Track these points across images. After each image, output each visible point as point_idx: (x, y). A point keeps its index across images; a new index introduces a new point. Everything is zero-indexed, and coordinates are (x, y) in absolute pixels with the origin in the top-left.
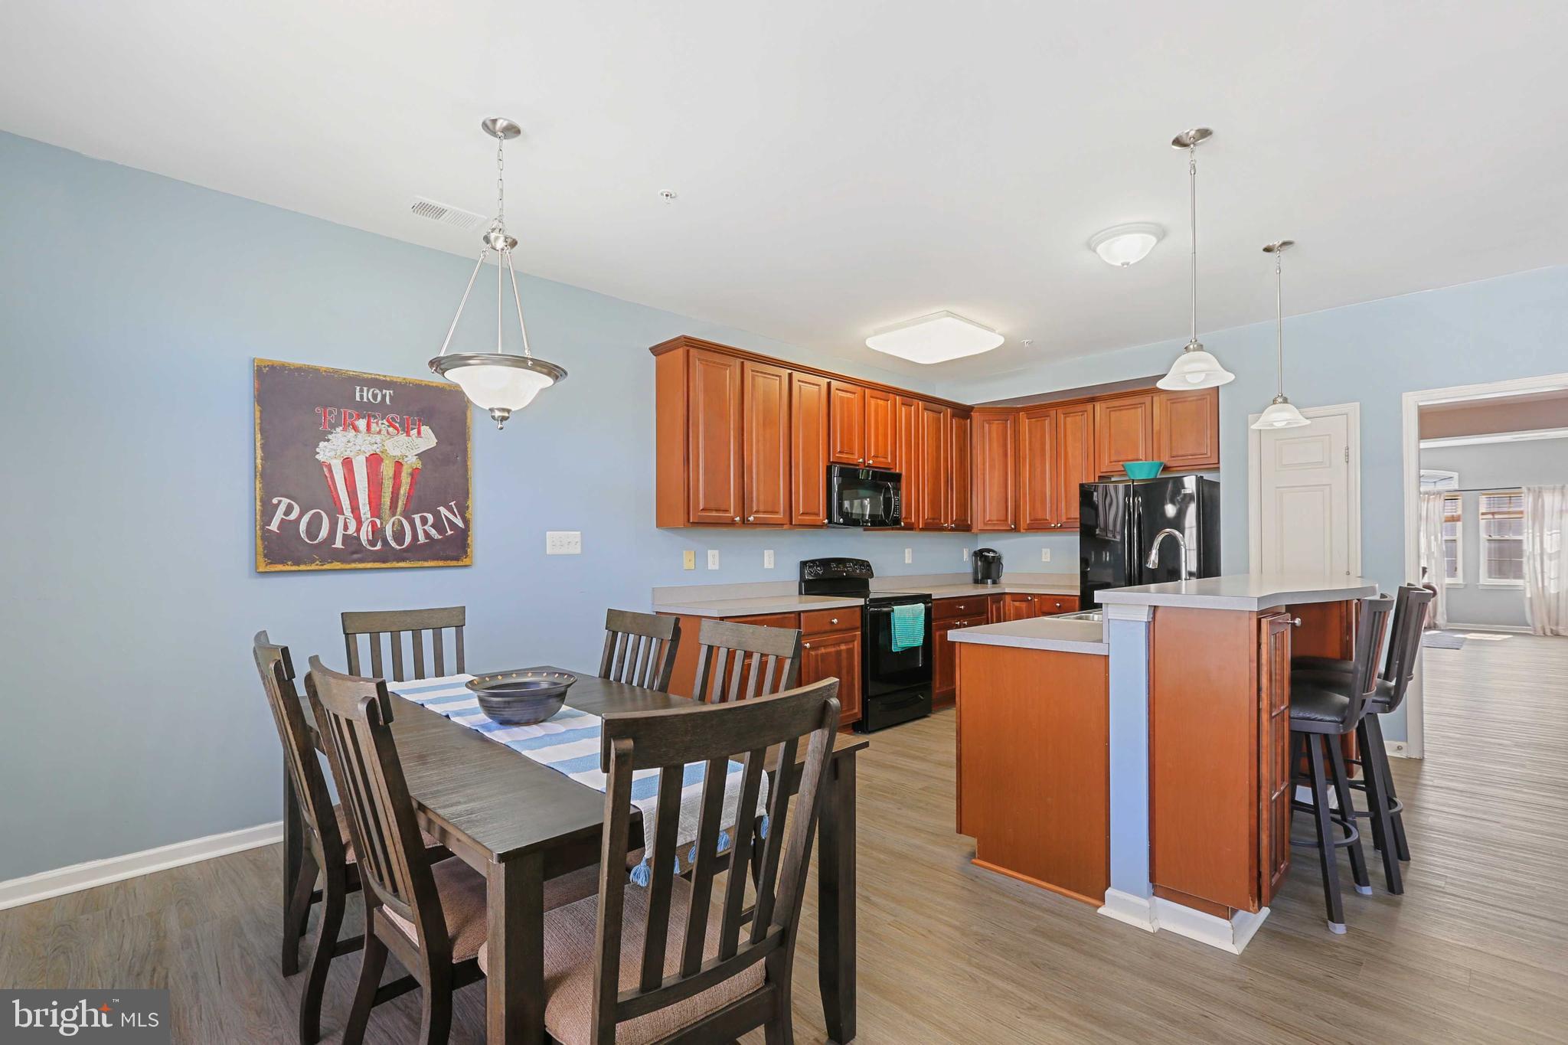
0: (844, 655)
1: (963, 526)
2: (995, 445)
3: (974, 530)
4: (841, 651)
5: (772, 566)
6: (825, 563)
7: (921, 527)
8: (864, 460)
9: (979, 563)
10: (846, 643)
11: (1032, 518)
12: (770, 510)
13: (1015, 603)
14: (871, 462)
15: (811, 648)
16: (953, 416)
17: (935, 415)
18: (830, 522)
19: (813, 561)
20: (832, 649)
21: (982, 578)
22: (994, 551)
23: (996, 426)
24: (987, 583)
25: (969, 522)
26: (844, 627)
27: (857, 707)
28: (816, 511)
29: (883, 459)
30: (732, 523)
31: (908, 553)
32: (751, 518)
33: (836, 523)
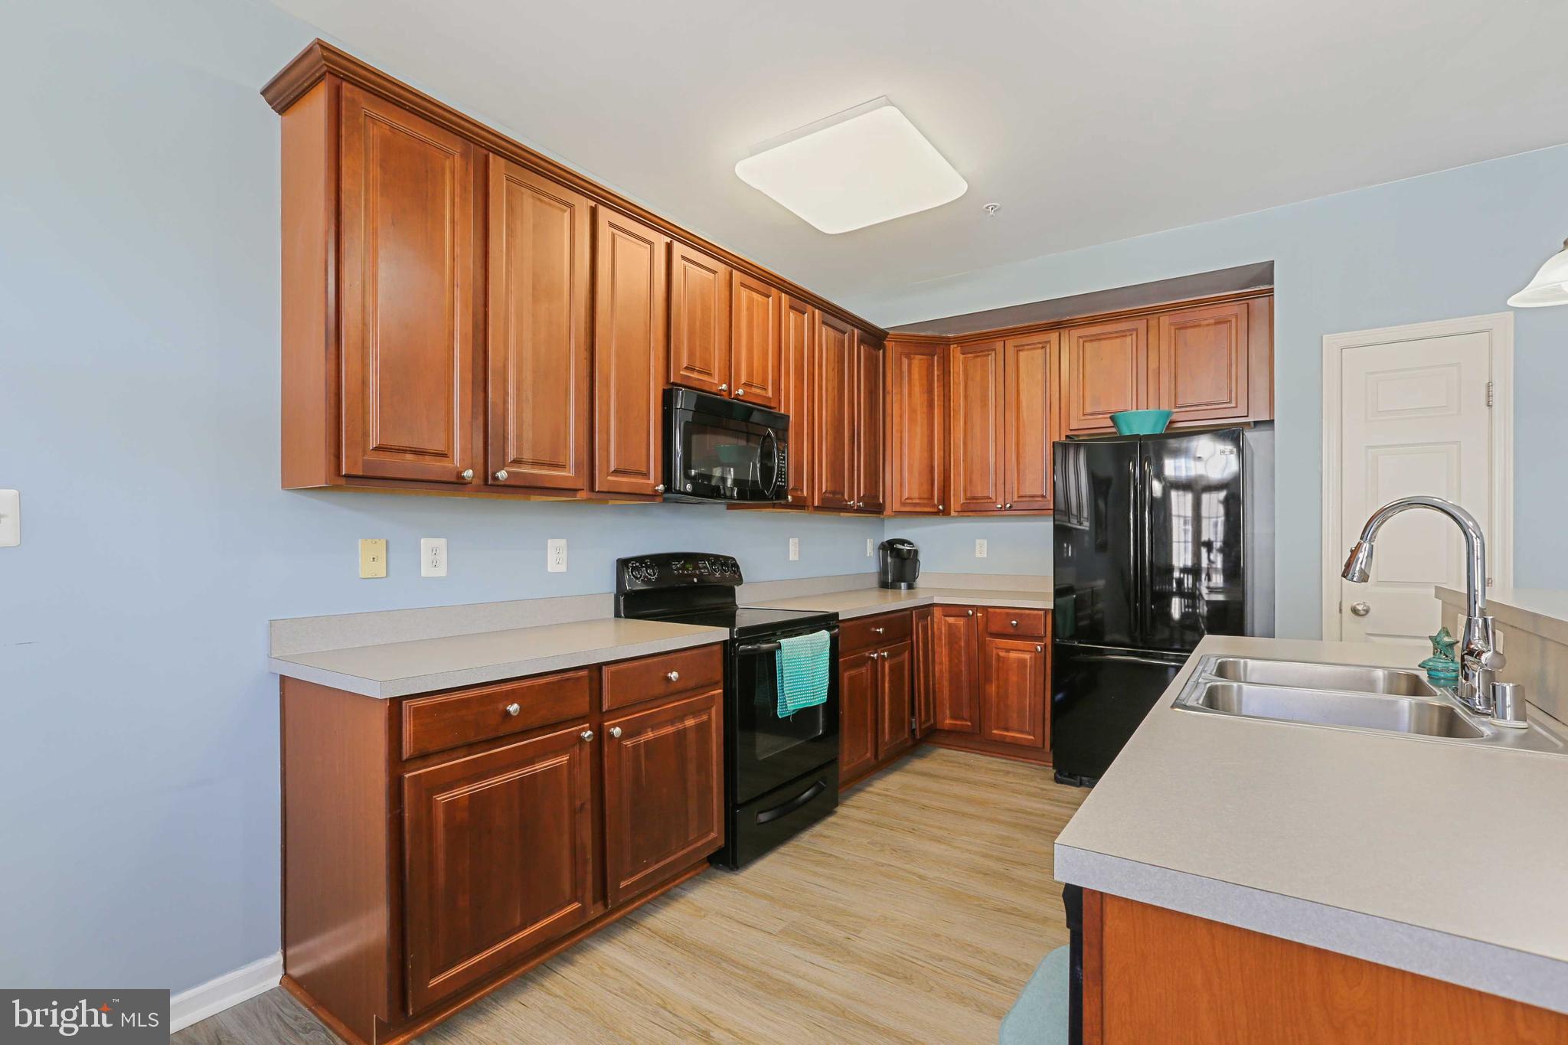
0: (691, 737)
1: (873, 507)
2: (917, 390)
3: (888, 512)
4: (685, 730)
5: (563, 568)
6: (661, 561)
7: (816, 504)
8: (729, 386)
9: (889, 560)
10: (695, 714)
11: (969, 495)
12: (546, 458)
13: (947, 619)
14: (741, 392)
15: (626, 735)
16: (861, 341)
17: (839, 335)
18: (669, 488)
19: (641, 559)
20: (669, 730)
21: (893, 581)
22: (910, 543)
23: (918, 361)
24: (900, 588)
25: (881, 501)
26: (691, 683)
27: (715, 829)
28: (644, 469)
29: (758, 391)
30: (456, 484)
31: (793, 543)
32: (502, 474)
33: (679, 492)
